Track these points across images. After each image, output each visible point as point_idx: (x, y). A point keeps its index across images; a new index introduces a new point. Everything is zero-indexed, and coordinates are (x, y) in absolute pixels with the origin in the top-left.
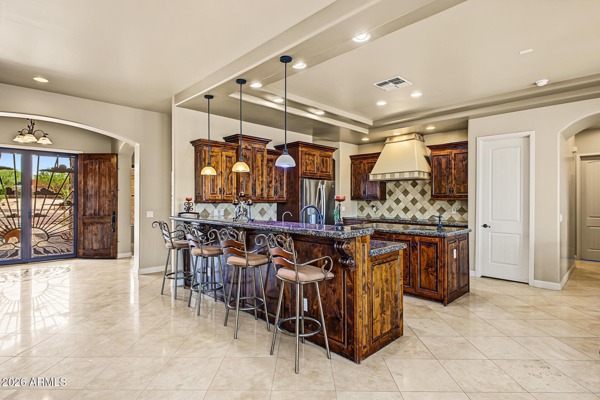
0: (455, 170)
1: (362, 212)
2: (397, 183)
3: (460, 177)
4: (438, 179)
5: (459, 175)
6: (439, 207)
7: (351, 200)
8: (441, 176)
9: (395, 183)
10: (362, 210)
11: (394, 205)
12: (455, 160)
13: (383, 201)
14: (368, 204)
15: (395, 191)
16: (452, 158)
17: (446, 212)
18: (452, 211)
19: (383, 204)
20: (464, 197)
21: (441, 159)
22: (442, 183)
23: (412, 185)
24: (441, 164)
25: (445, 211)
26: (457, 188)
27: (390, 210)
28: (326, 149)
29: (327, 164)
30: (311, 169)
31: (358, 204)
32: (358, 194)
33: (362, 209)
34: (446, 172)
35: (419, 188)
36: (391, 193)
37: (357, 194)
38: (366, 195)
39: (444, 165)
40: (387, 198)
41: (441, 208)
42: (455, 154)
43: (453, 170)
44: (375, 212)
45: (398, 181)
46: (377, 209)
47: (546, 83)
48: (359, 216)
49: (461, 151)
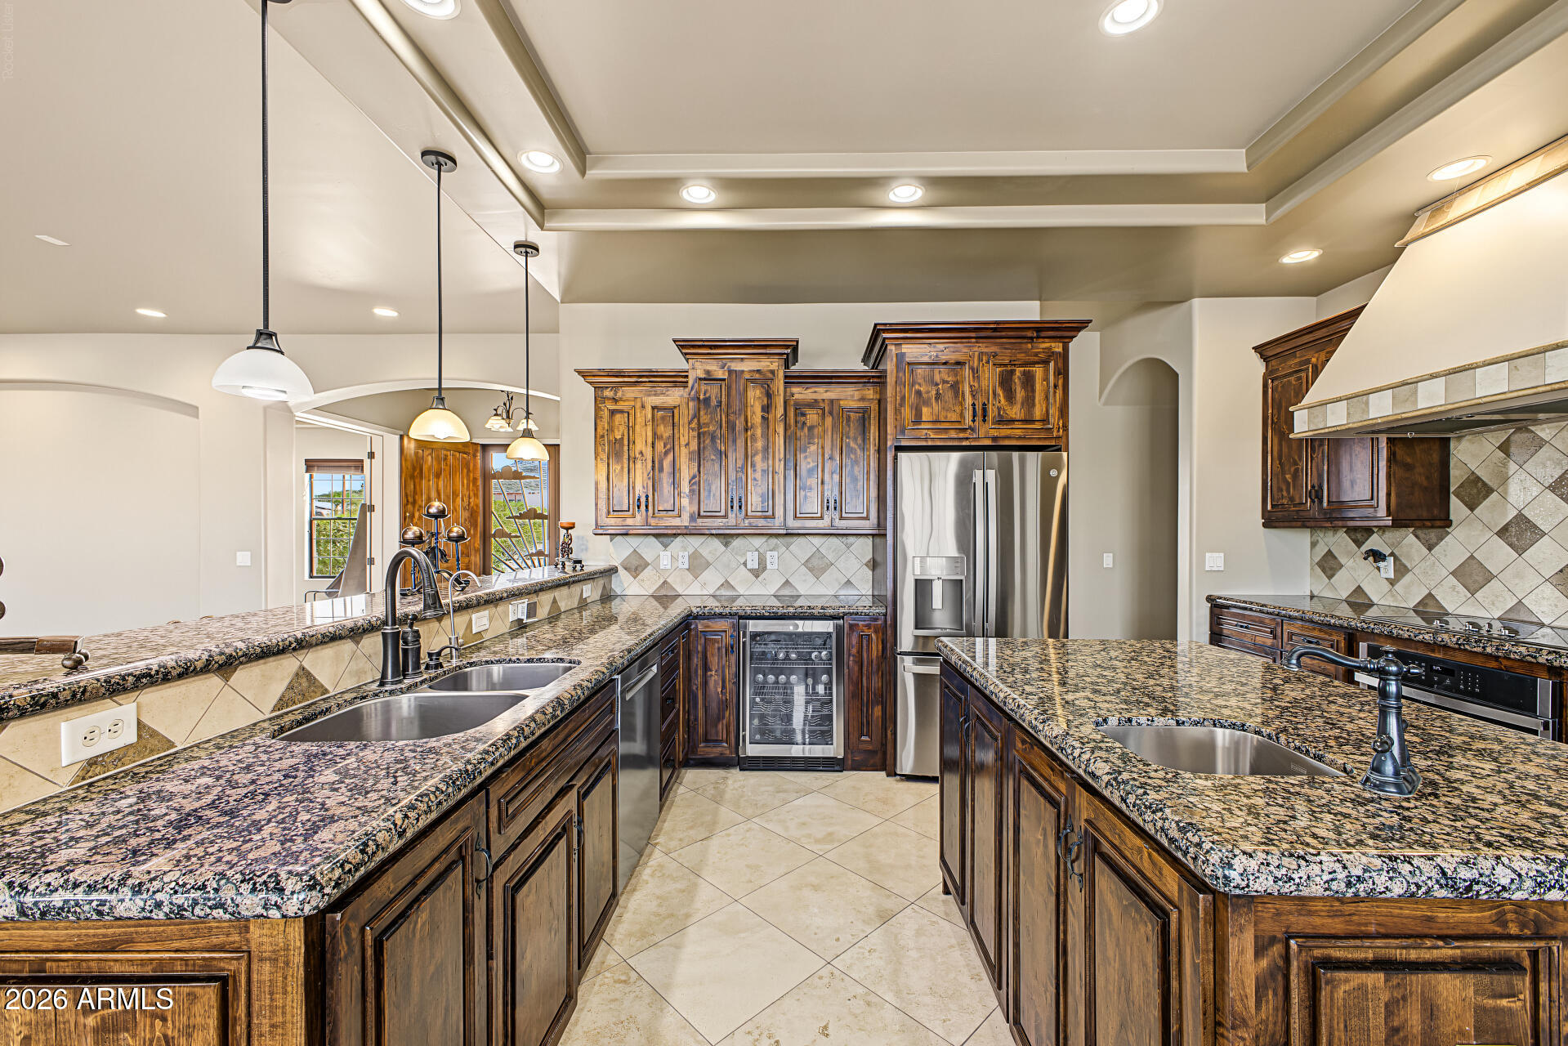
1: (1330, 577)
2: (1516, 437)
7: (1265, 525)
9: (1500, 435)
10: (1331, 569)
11: (1497, 554)
13: (1432, 534)
14: (1359, 544)
15: (1505, 480)
19: (1431, 548)
27: (1473, 575)
28: (1024, 334)
29: (1033, 391)
30: (943, 414)
31: (1314, 545)
32: (1292, 499)
33: (1329, 565)
36: (1477, 491)
37: (1285, 501)
38: (1325, 504)
40: (1451, 517)
44: (1392, 582)
46: (1401, 570)
48: (1316, 594)
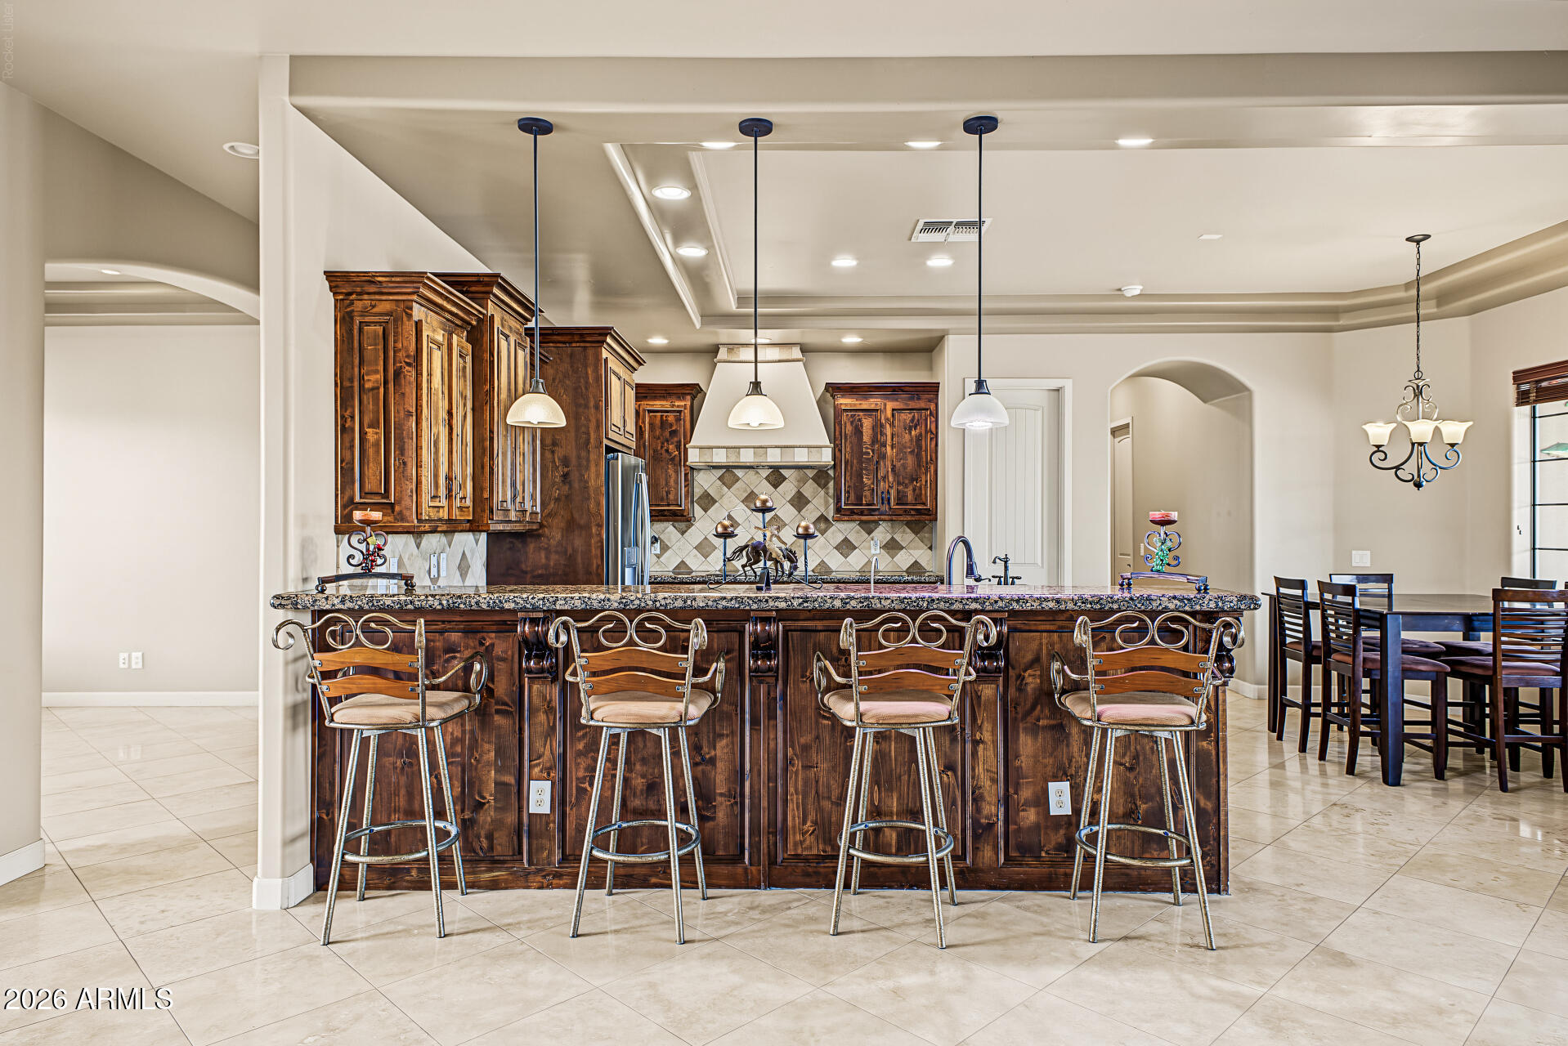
0: (892, 449)
2: (727, 475)
3: (904, 467)
4: (854, 468)
5: (902, 461)
6: (841, 538)
8: (860, 462)
9: (720, 472)
12: (892, 425)
13: (683, 526)
15: (722, 496)
16: (887, 419)
17: (857, 550)
18: (870, 548)
19: (683, 533)
20: (913, 512)
21: (860, 420)
22: (863, 478)
23: (769, 482)
24: (862, 432)
25: (855, 548)
26: (898, 492)
27: (706, 548)
34: (873, 451)
35: (788, 488)
36: (708, 501)
39: (867, 437)
40: (694, 516)
41: (846, 540)
42: (893, 410)
43: (889, 448)
44: (658, 556)
45: (729, 468)
46: (665, 548)
47: (1137, 292)
49: (908, 405)
